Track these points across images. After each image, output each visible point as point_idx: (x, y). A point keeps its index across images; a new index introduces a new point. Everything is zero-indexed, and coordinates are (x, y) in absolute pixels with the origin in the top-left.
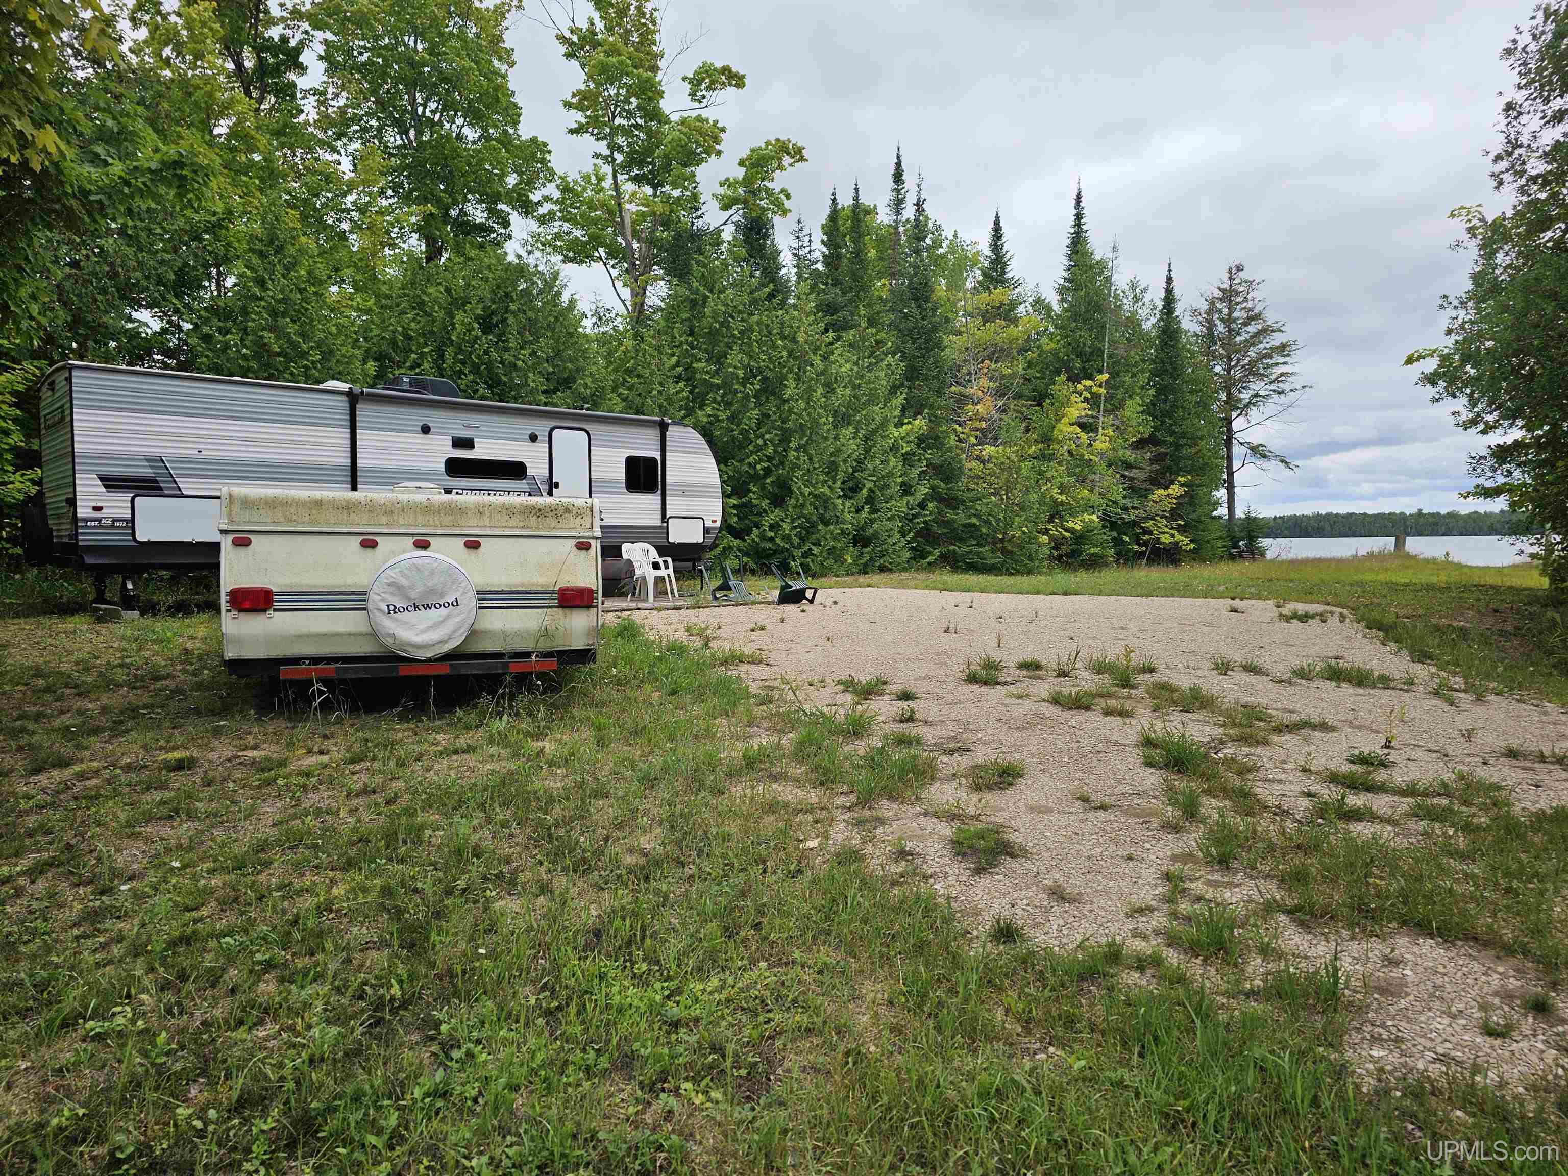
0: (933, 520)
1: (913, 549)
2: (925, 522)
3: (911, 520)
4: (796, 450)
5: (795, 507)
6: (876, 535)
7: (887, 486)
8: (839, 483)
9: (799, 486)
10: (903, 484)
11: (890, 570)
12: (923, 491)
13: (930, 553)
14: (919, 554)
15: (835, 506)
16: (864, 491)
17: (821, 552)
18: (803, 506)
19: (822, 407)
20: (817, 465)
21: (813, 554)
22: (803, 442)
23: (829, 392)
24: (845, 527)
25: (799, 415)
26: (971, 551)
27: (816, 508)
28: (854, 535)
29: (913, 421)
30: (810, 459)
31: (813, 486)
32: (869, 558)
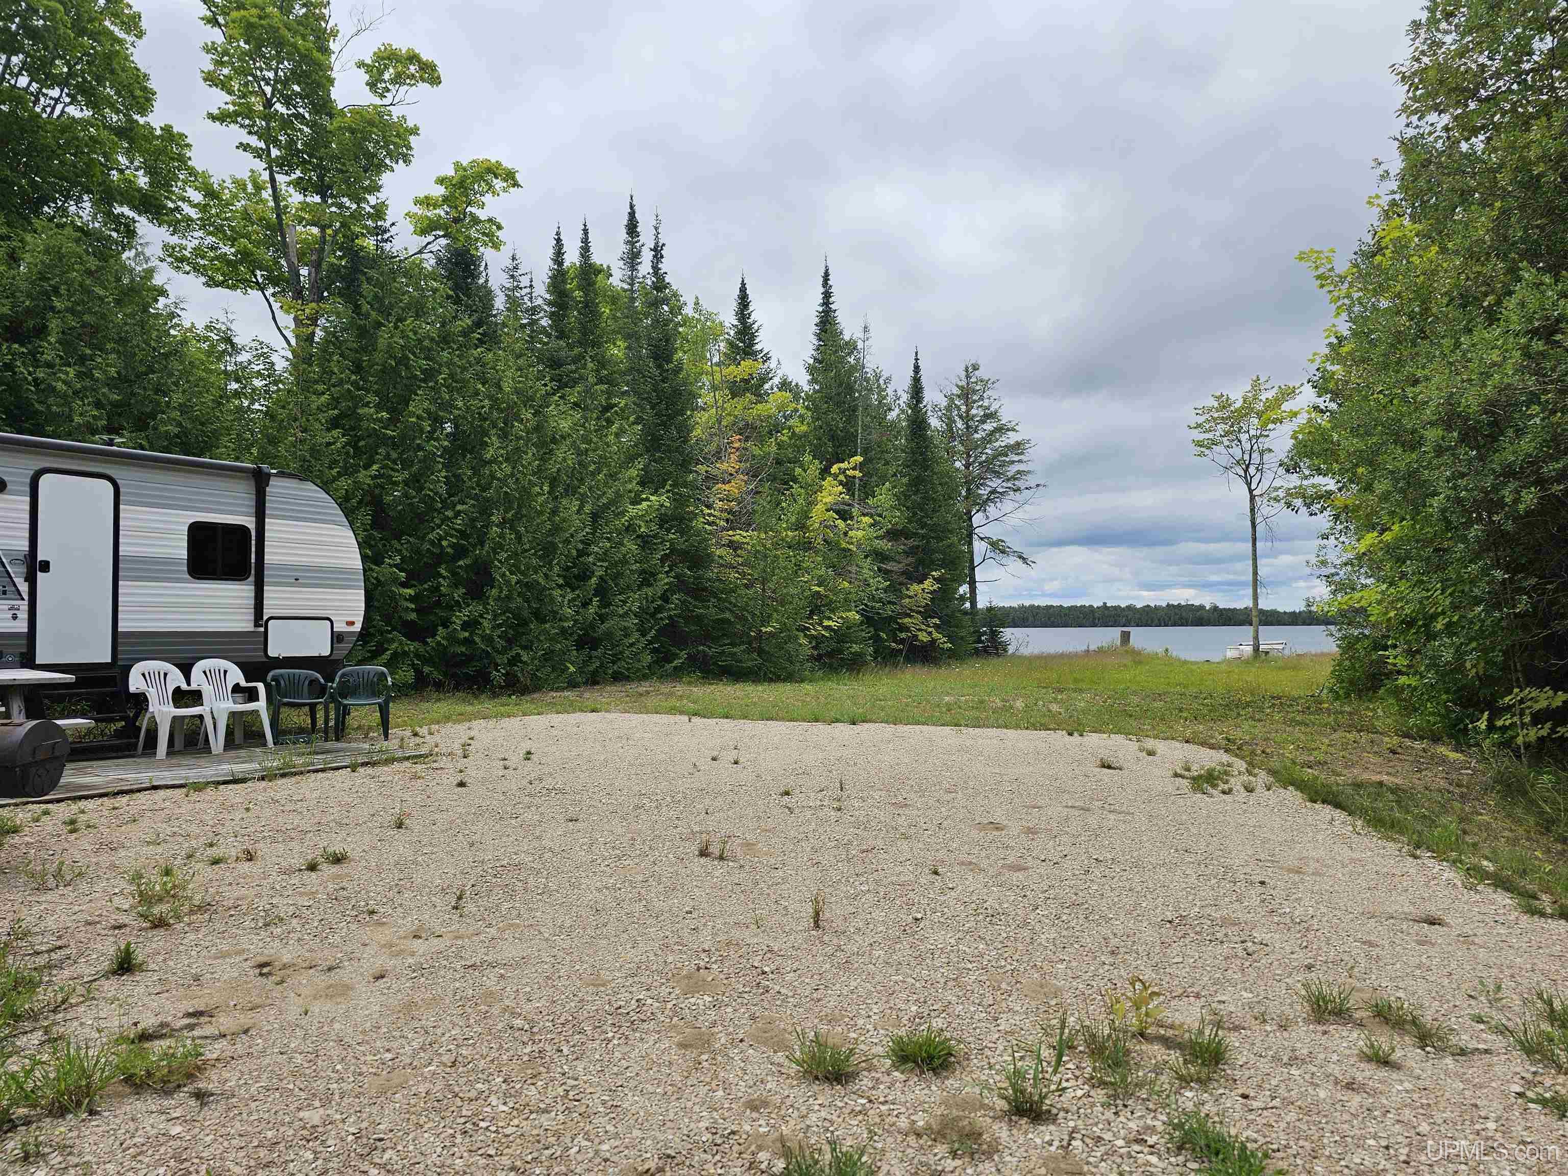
0: (679, 616)
1: (655, 650)
2: (670, 617)
3: (653, 615)
4: (501, 525)
5: (497, 600)
6: (609, 635)
7: (619, 575)
8: (556, 569)
9: (501, 572)
10: (643, 572)
11: (627, 679)
12: (664, 581)
13: (676, 656)
14: (662, 657)
15: (552, 599)
16: (594, 580)
17: (533, 659)
18: (509, 598)
19: (534, 474)
20: (527, 546)
21: (521, 662)
22: (509, 515)
23: (545, 453)
24: (566, 624)
25: (503, 481)
26: (723, 652)
27: (527, 601)
28: (579, 635)
29: (652, 498)
30: (519, 537)
31: (522, 573)
32: (598, 664)
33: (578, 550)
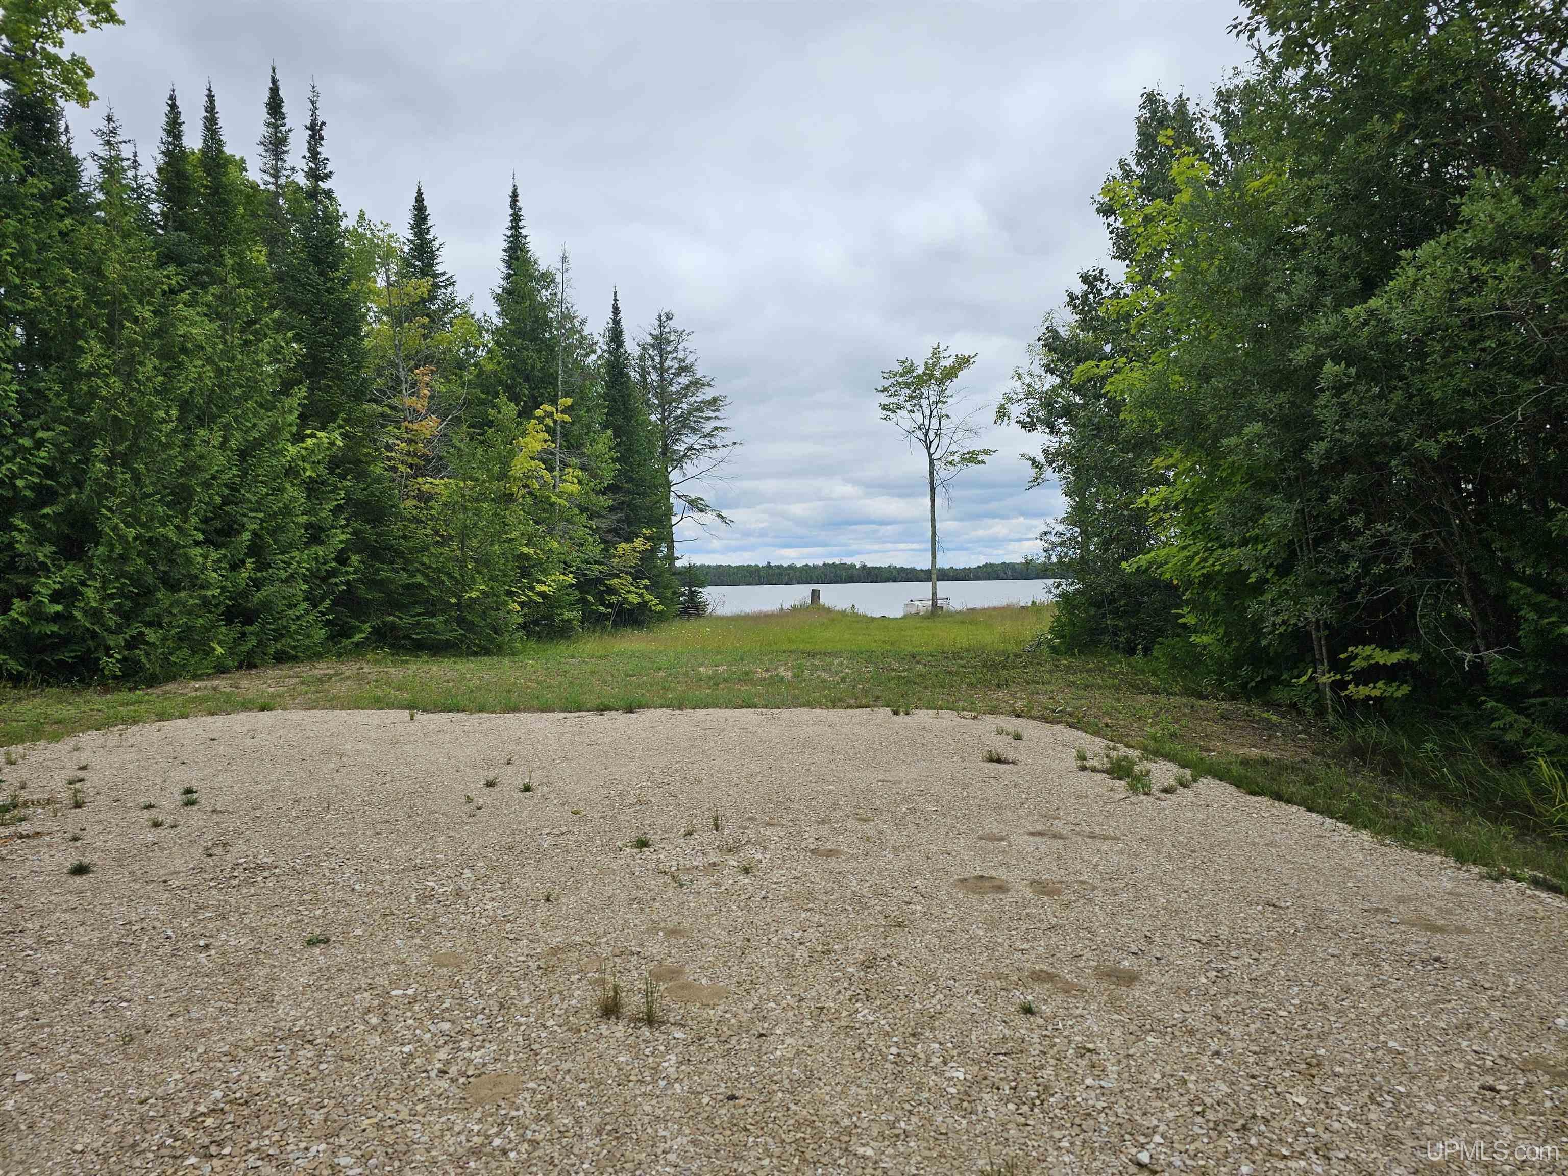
0: (359, 580)
1: (328, 623)
2: (348, 583)
3: (324, 580)
4: (108, 461)
5: (106, 561)
6: (266, 605)
7: (280, 529)
8: (194, 520)
9: (113, 524)
10: (308, 526)
11: (294, 659)
12: (340, 537)
13: (357, 629)
14: (339, 631)
15: (189, 561)
16: (246, 536)
17: (164, 639)
18: (124, 558)
19: (157, 392)
20: (150, 490)
21: (147, 643)
22: (121, 448)
23: (170, 368)
24: (209, 593)
25: (112, 402)
26: (418, 623)
27: (151, 561)
28: (227, 607)
29: (320, 434)
30: (137, 478)
31: (143, 525)
32: (255, 643)
33: (222, 496)
